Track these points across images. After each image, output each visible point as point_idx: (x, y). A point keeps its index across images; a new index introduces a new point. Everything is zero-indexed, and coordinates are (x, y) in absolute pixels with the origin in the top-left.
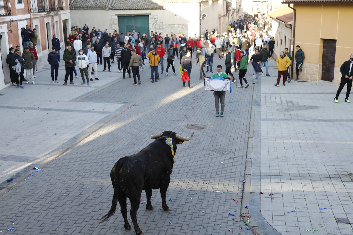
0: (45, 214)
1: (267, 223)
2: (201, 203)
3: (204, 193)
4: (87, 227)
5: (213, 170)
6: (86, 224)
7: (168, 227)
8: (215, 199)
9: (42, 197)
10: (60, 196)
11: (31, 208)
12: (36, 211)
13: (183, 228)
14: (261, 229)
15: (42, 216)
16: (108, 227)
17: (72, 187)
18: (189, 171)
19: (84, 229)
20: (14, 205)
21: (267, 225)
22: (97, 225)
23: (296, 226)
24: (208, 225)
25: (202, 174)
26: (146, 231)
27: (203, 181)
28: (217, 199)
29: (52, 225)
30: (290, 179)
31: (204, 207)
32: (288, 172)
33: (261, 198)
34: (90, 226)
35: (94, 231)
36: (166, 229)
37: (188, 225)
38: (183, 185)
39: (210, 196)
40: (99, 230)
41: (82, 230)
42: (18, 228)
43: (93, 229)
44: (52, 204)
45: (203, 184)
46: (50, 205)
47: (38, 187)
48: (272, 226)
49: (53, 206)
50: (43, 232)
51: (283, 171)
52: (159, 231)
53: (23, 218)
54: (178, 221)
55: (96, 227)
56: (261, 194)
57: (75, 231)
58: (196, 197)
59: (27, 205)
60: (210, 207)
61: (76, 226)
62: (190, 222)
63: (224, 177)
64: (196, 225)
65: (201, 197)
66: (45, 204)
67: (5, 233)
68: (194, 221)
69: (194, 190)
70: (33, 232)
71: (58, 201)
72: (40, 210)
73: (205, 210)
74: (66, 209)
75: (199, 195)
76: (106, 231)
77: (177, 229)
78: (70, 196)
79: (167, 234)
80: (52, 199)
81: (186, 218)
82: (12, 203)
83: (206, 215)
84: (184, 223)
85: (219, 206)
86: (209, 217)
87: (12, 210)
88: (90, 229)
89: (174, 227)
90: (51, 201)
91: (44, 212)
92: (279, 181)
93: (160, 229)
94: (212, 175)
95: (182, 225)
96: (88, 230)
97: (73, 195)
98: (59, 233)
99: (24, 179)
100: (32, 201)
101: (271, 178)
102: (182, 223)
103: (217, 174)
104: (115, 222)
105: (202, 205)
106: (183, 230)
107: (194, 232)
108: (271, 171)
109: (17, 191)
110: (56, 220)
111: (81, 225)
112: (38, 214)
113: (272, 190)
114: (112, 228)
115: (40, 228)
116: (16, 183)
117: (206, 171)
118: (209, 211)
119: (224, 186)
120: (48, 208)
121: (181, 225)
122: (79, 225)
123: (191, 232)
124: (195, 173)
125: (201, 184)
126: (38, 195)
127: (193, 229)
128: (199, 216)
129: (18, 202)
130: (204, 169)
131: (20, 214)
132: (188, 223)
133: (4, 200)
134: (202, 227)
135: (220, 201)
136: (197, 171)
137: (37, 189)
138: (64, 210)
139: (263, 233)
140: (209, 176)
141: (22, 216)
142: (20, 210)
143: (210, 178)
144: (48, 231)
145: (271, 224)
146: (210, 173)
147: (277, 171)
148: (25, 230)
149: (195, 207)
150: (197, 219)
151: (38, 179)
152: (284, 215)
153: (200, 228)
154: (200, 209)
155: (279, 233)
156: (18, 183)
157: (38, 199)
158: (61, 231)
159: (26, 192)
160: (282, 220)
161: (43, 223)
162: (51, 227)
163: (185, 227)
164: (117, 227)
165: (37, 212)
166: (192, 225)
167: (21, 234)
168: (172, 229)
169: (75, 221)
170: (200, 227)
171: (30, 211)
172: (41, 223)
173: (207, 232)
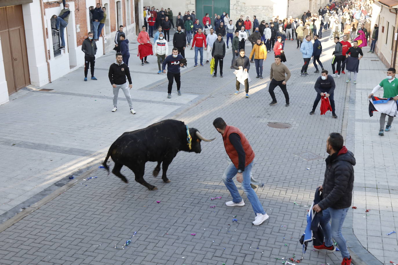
0: (107, 218)
1: (360, 244)
2: (283, 215)
3: (287, 203)
4: (152, 236)
5: (298, 178)
6: (151, 232)
7: (244, 241)
8: (299, 211)
9: (104, 197)
10: (124, 198)
11: (92, 210)
12: (97, 213)
13: (261, 244)
14: (352, 252)
15: (104, 219)
16: (176, 237)
17: (138, 188)
18: (270, 176)
19: (149, 237)
20: (74, 205)
21: (361, 247)
22: (164, 234)
23: (395, 250)
24: (290, 242)
25: (284, 181)
26: (218, 245)
27: (286, 190)
28: (301, 211)
29: (114, 231)
30: (389, 193)
31: (286, 221)
32: (386, 184)
33: (354, 214)
34: (156, 234)
35: (160, 240)
36: (241, 244)
37: (267, 241)
38: (262, 193)
39: (294, 208)
40: (166, 239)
41: (147, 238)
42: (78, 231)
43: (159, 238)
44: (115, 206)
45: (286, 193)
46: (113, 207)
47: (100, 185)
48: (366, 249)
49: (116, 209)
50: (104, 238)
51: (381, 183)
52: (233, 245)
53: (83, 220)
54: (255, 235)
55: (162, 235)
56: (354, 209)
57: (139, 239)
58: (278, 209)
59: (87, 206)
60: (293, 221)
61: (140, 234)
62: (270, 237)
63: (311, 187)
64: (276, 241)
65: (283, 209)
66: (108, 206)
67: (63, 236)
68: (273, 236)
69: (274, 199)
70: (93, 237)
71: (122, 203)
72: (102, 212)
73: (287, 224)
74: (130, 213)
75: (281, 206)
76: (173, 241)
77: (255, 245)
78: (136, 197)
79: (243, 250)
80: (115, 201)
81: (265, 232)
82: (73, 202)
83: (288, 230)
84: (263, 238)
85: (303, 221)
86: (291, 233)
87: (72, 210)
88: (156, 238)
89: (250, 242)
90: (113, 203)
91: (106, 214)
92: (376, 194)
93: (235, 243)
94: (297, 182)
95: (260, 241)
96: (154, 239)
97: (138, 197)
98: (121, 240)
99: (86, 175)
100: (93, 202)
101: (366, 190)
102: (260, 237)
103: (302, 182)
104: (184, 232)
105: (284, 218)
106: (261, 246)
107: (274, 249)
108: (367, 182)
109: (78, 189)
110: (118, 225)
111: (146, 233)
112: (99, 217)
113: (367, 205)
114: (180, 238)
115: (101, 233)
116: (77, 181)
117: (290, 177)
118: (291, 226)
119: (310, 197)
120: (111, 210)
121: (258, 240)
122: (144, 232)
123: (271, 249)
124: (276, 179)
125: (283, 193)
126: (100, 195)
127: (273, 246)
128: (280, 231)
129: (79, 202)
130: (287, 175)
131: (80, 216)
132: (267, 239)
133: (64, 198)
134: (283, 244)
135: (305, 214)
136: (279, 177)
137: (99, 188)
138: (128, 214)
139: (355, 256)
140: (293, 183)
141: (82, 218)
142: (80, 211)
143: (294, 187)
144: (109, 237)
145: (365, 246)
146: (295, 181)
147: (374, 183)
148: (84, 234)
149: (275, 219)
150: (278, 234)
151: (101, 177)
152: (381, 236)
153: (281, 246)
154: (281, 223)
155: (375, 258)
156: (79, 180)
157: (100, 200)
158: (123, 238)
159: (88, 191)
160: (379, 242)
161: (104, 228)
162: (113, 233)
163: (263, 243)
164: (185, 237)
165: (99, 215)
166: (272, 241)
167: (81, 238)
168: (249, 244)
169: (139, 228)
170: (281, 244)
171: (90, 213)
172: (101, 227)
173: (289, 251)
